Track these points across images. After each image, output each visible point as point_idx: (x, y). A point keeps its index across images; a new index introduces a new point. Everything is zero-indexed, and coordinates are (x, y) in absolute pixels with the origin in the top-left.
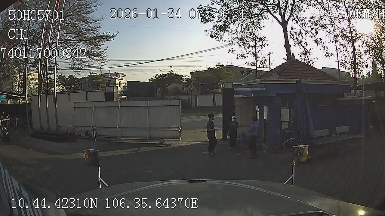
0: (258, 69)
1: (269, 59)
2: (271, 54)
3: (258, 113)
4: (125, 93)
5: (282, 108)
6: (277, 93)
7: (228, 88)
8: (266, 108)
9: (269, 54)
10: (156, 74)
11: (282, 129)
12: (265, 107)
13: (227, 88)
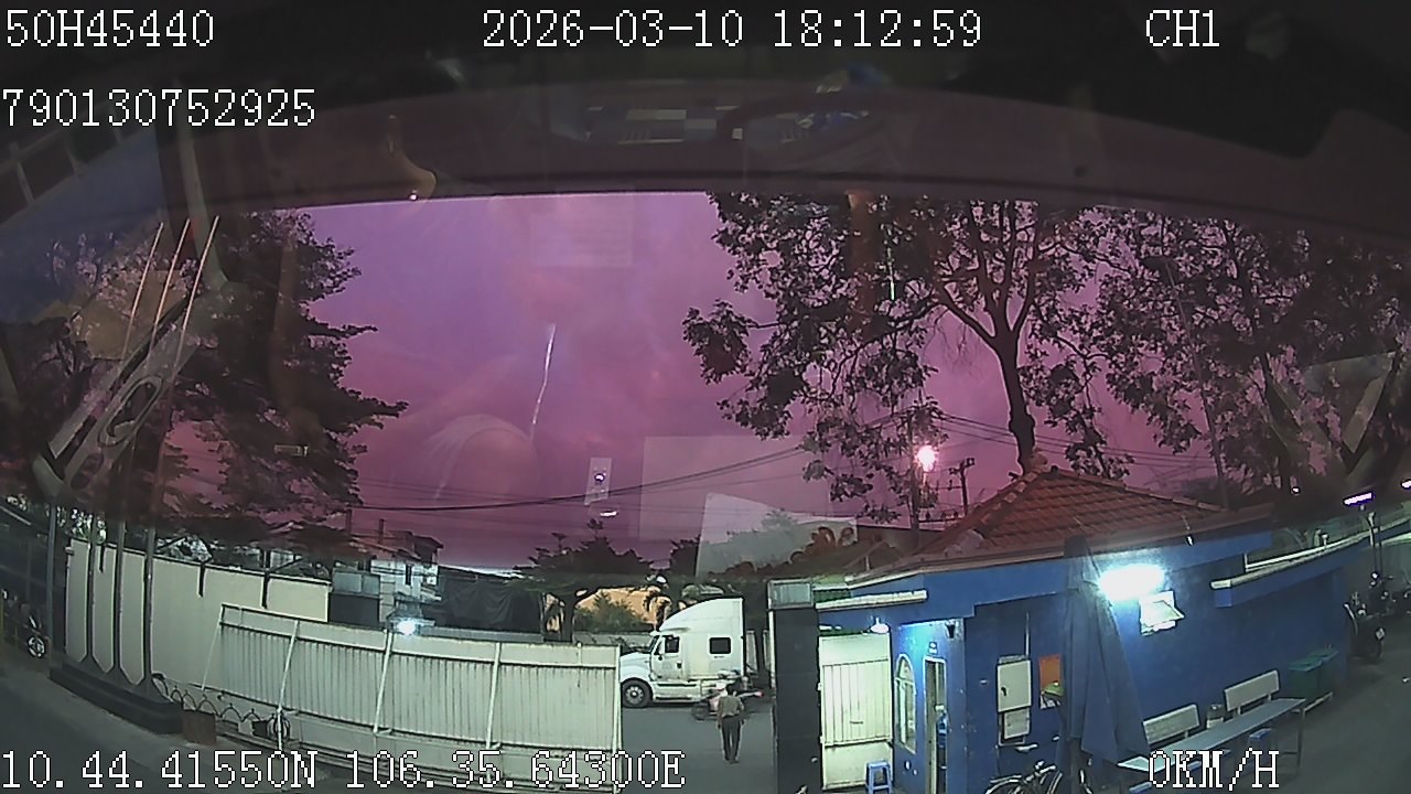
0: (921, 526)
1: (960, 485)
2: (969, 465)
4: (430, 609)
9: (962, 470)
10: (545, 550)
13: (789, 603)
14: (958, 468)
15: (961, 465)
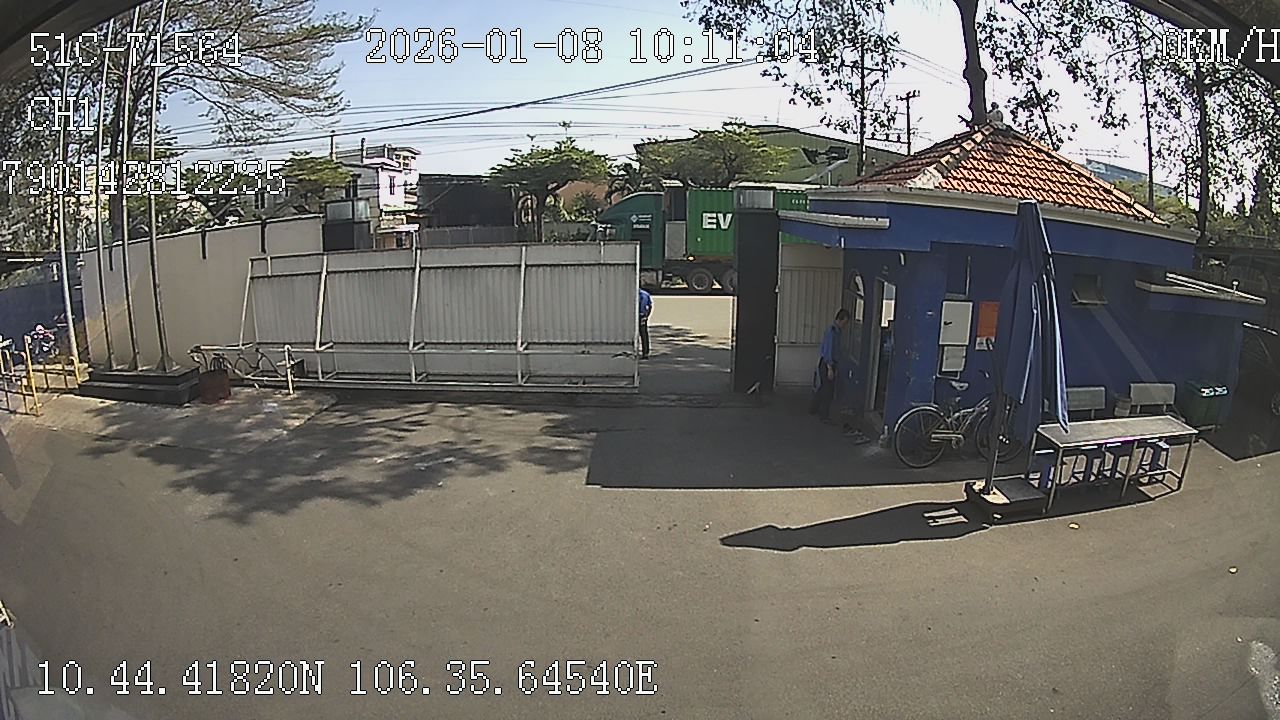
0: (867, 143)
1: (905, 112)
2: (914, 96)
3: (860, 302)
5: (949, 295)
6: (932, 242)
7: (756, 206)
8: (890, 289)
9: (908, 99)
10: (517, 150)
11: (941, 372)
12: (886, 283)
13: (753, 208)
14: (905, 96)
15: (908, 94)
